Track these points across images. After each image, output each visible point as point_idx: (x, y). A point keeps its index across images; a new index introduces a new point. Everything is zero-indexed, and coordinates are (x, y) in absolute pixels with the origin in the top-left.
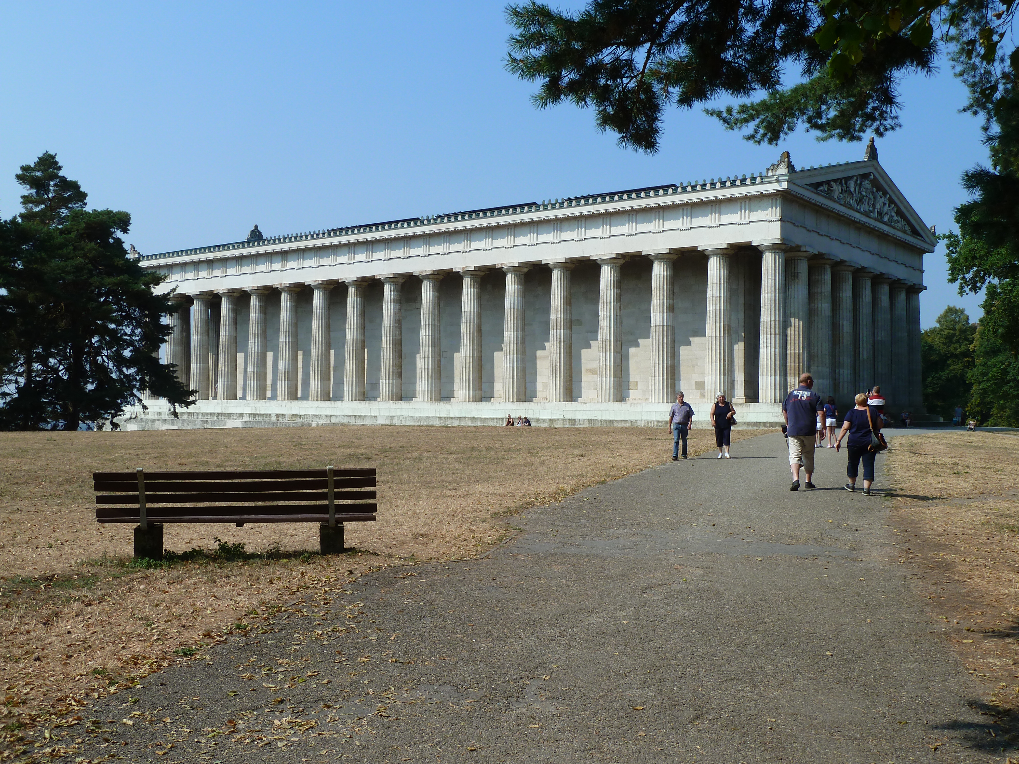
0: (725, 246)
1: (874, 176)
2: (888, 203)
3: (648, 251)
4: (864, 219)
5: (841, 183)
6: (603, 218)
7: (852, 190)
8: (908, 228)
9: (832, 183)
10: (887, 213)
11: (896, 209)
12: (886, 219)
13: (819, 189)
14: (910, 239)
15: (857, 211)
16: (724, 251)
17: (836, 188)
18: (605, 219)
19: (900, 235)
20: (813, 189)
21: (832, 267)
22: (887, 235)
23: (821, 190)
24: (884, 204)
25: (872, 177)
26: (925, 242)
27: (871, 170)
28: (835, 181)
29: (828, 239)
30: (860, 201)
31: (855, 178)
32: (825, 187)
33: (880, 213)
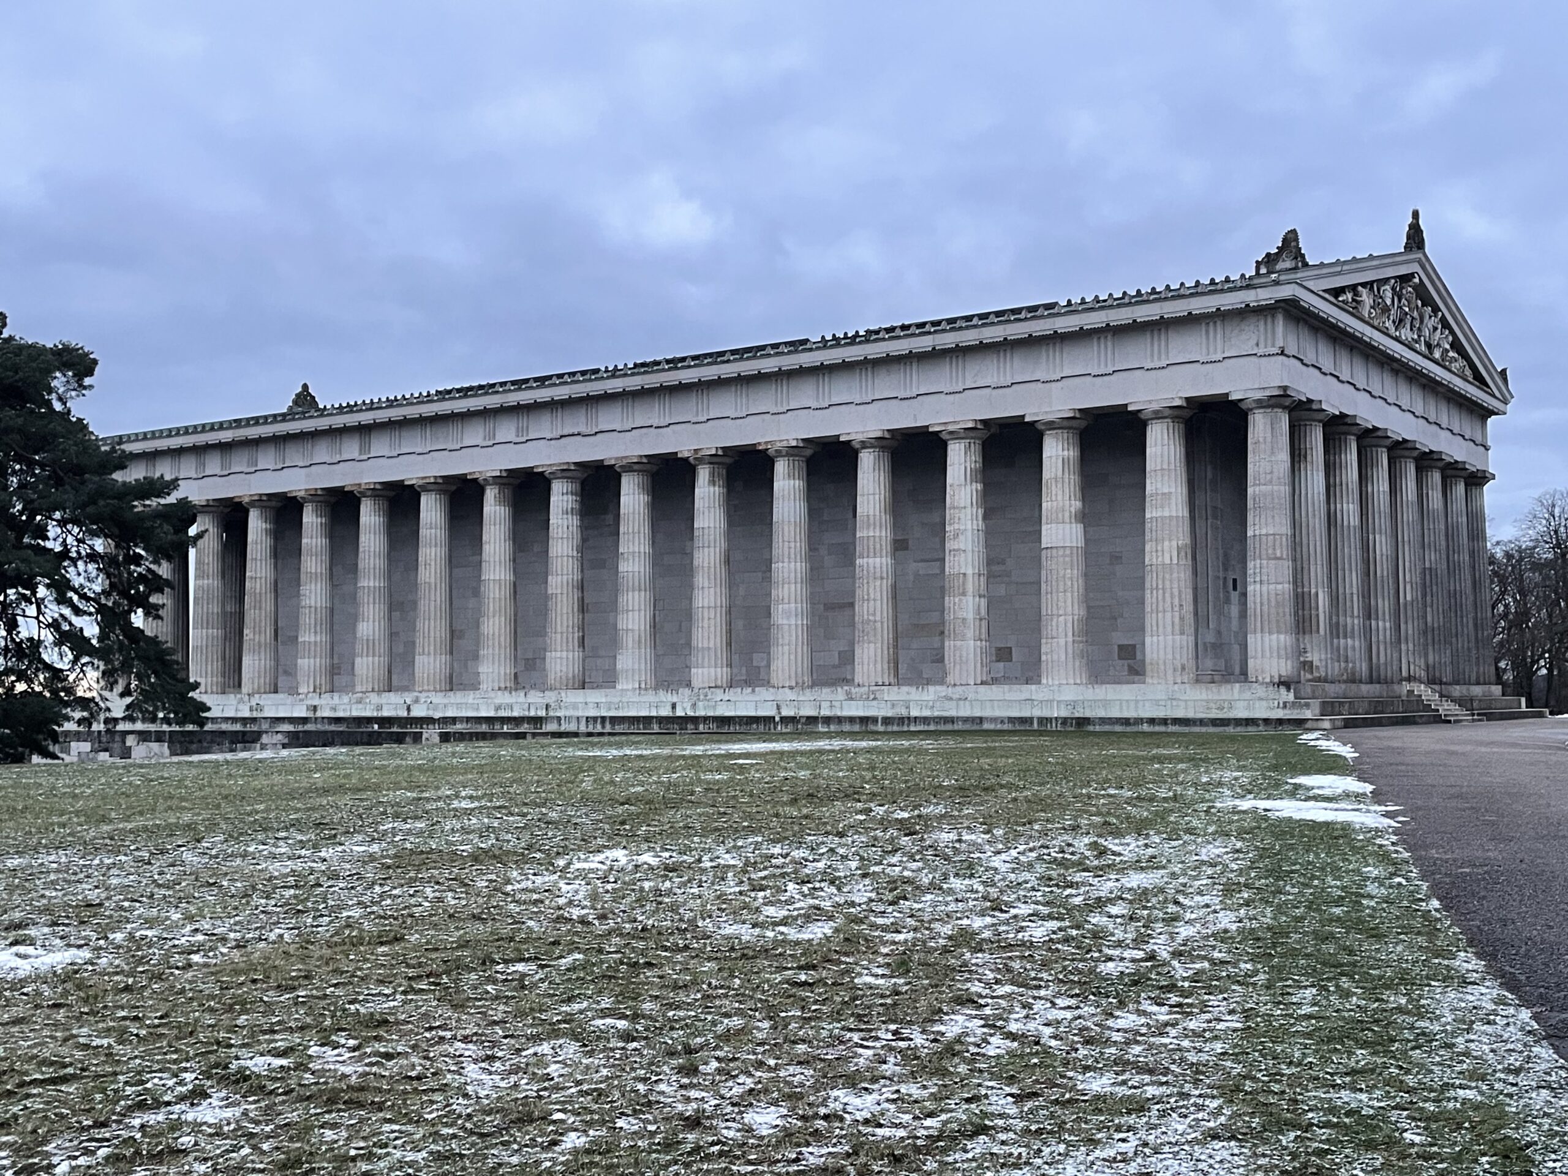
0: (1178, 403)
1: (1420, 279)
2: (1440, 326)
3: (1036, 414)
4: (1408, 354)
5: (1371, 289)
6: (951, 358)
7: (1389, 302)
8: (1468, 372)
9: (1360, 288)
10: (1438, 345)
11: (1450, 338)
12: (1437, 355)
13: (1340, 299)
14: (1473, 391)
15: (1397, 339)
16: (1176, 412)
17: (1365, 296)
18: (954, 360)
19: (1458, 383)
20: (1332, 299)
21: (1359, 438)
22: (1440, 384)
23: (1343, 301)
24: (1435, 329)
25: (1417, 280)
26: (1494, 396)
27: (1415, 268)
28: (1364, 285)
29: (1352, 388)
30: (1399, 323)
31: (1393, 281)
32: (1349, 296)
33: (1429, 346)
